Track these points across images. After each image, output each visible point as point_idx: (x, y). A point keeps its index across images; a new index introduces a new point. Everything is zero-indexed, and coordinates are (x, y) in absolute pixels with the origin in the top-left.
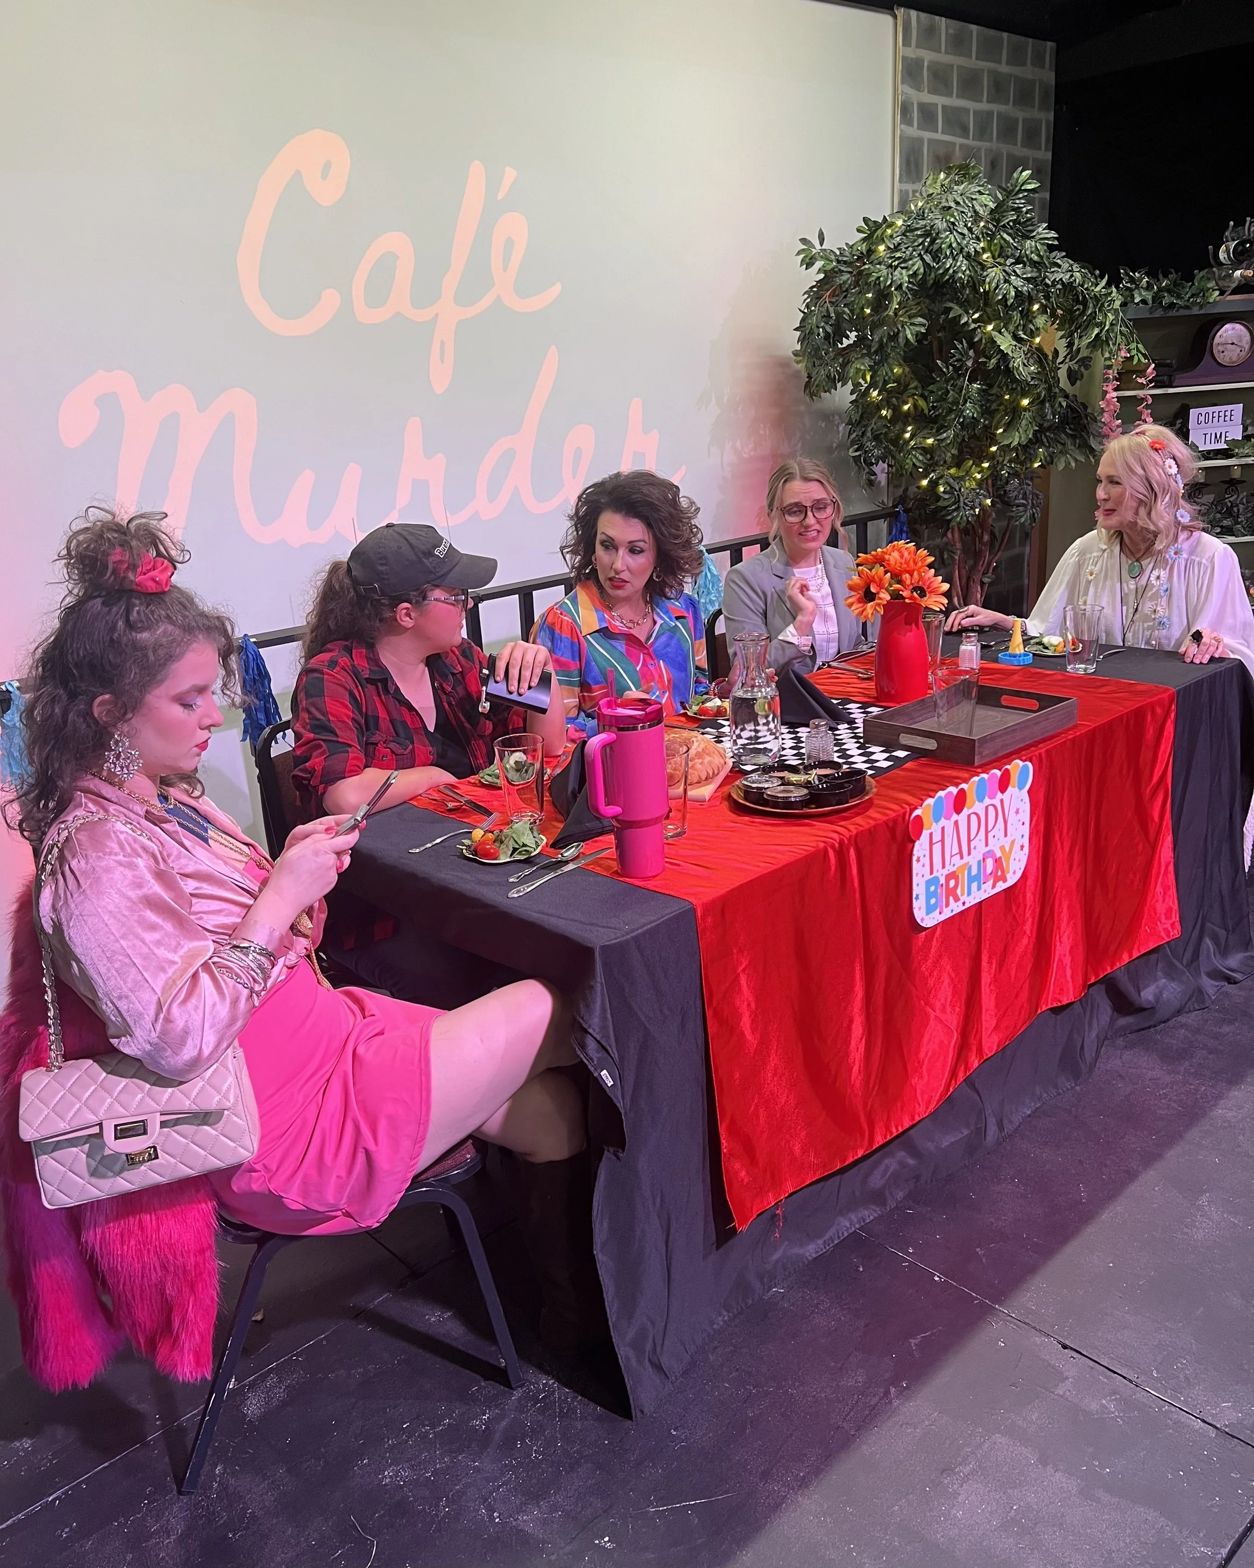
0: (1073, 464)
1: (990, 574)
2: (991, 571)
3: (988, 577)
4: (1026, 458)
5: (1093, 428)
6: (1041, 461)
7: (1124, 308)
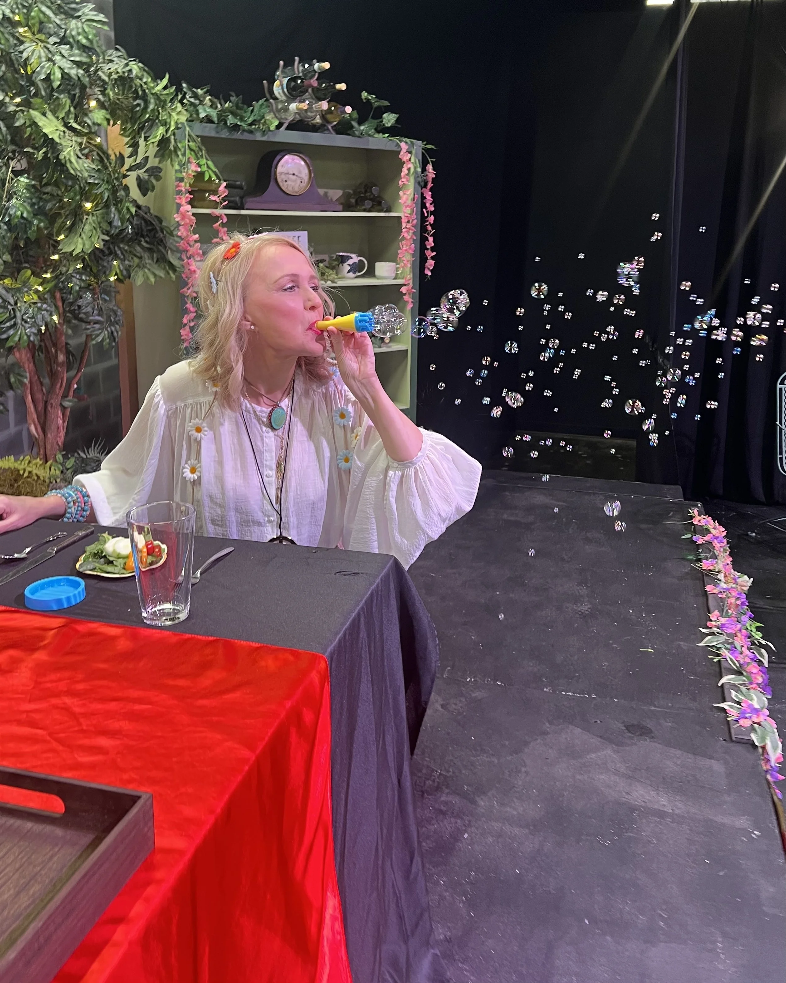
0: (152, 279)
1: (70, 398)
2: (71, 393)
3: (69, 401)
4: (98, 271)
5: (170, 242)
6: (116, 274)
7: (190, 123)
